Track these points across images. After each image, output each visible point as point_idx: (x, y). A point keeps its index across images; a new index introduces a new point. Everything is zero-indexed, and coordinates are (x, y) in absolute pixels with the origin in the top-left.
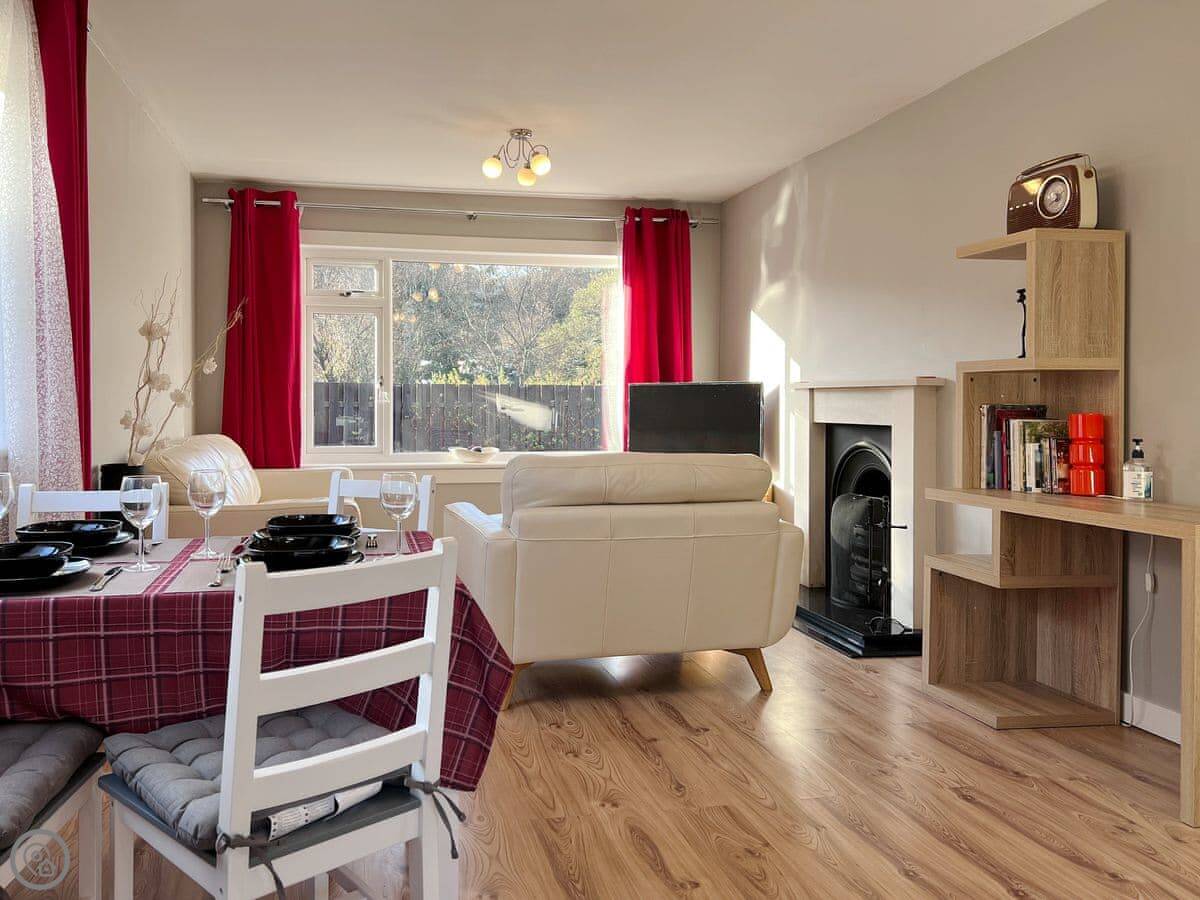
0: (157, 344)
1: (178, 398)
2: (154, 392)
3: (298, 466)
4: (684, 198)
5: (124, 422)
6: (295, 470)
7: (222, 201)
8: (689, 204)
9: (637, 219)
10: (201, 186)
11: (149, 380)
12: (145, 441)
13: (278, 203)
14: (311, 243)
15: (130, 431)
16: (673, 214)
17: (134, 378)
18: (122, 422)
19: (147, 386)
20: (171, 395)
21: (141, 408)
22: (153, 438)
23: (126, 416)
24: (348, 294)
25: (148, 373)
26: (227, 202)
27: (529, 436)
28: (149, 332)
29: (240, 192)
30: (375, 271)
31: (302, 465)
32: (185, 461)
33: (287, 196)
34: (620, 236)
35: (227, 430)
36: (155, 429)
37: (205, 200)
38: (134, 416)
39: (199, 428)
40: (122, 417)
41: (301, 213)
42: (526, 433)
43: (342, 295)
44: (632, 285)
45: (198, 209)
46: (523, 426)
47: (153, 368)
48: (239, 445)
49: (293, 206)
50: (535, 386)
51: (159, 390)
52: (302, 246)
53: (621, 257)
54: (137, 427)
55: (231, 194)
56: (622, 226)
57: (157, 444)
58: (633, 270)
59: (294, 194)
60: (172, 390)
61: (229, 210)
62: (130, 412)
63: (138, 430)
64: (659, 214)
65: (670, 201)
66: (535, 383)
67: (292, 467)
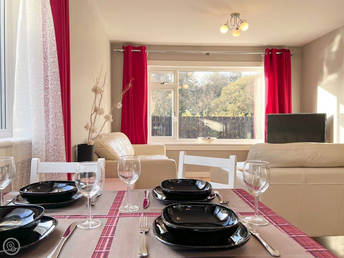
0: (99, 96)
1: (107, 118)
2: (98, 115)
3: (147, 144)
4: (288, 45)
5: (86, 127)
6: (146, 145)
7: (120, 50)
8: (289, 47)
9: (270, 53)
10: (113, 45)
11: (96, 110)
12: (94, 135)
13: (139, 51)
14: (151, 65)
15: (88, 131)
16: (284, 51)
17: (90, 110)
18: (85, 127)
19: (95, 113)
20: (105, 117)
21: (93, 122)
22: (97, 134)
23: (87, 125)
24: (164, 83)
25: (95, 107)
26: (122, 50)
27: (213, 133)
28: (95, 90)
29: (126, 47)
30: (173, 75)
31: (148, 142)
32: (109, 143)
33: (143, 48)
34: (263, 60)
35: (123, 131)
36: (98, 131)
37: (115, 50)
38: (90, 125)
39: (113, 130)
40: (85, 125)
41: (147, 54)
42: (213, 132)
43: (161, 83)
44: (268, 77)
45: (113, 53)
46: (212, 130)
47: (97, 106)
48: (127, 136)
49: (145, 51)
50: (215, 117)
51: (100, 114)
52: (148, 66)
53: (264, 67)
54: (91, 129)
55: (123, 48)
56: (264, 56)
57: (99, 136)
58: (269, 72)
59: (145, 47)
60: (105, 115)
61: (123, 54)
62: (88, 123)
63: (92, 131)
64: (278, 51)
65: (282, 46)
66: (215, 116)
67: (145, 144)
